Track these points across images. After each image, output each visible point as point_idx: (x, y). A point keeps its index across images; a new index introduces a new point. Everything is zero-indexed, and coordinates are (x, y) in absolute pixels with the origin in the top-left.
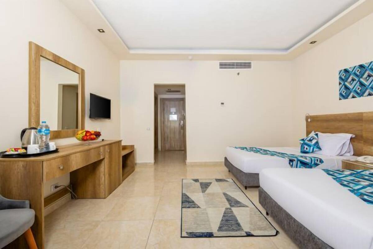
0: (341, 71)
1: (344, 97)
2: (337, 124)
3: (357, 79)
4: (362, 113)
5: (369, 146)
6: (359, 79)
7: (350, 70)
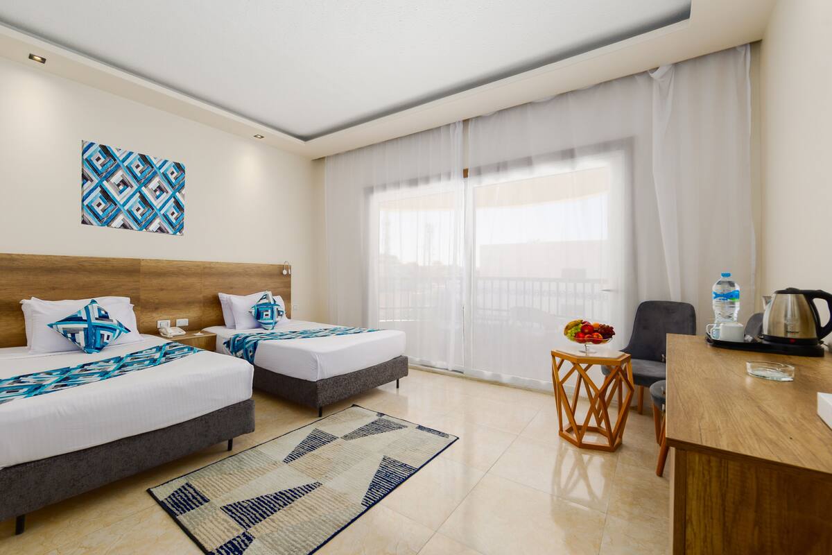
0: (92, 144)
1: (100, 220)
2: (83, 279)
3: (135, 186)
4: (139, 261)
5: (149, 314)
6: (140, 187)
7: (120, 155)
